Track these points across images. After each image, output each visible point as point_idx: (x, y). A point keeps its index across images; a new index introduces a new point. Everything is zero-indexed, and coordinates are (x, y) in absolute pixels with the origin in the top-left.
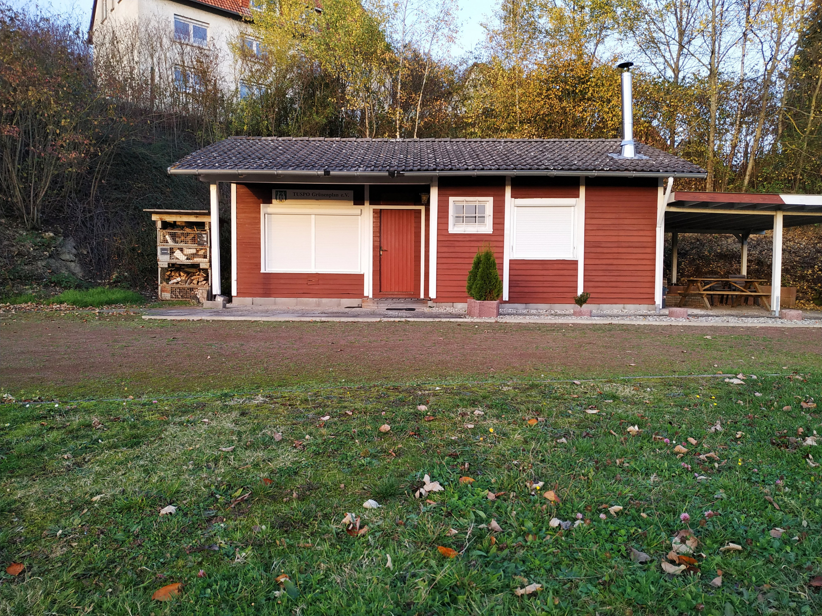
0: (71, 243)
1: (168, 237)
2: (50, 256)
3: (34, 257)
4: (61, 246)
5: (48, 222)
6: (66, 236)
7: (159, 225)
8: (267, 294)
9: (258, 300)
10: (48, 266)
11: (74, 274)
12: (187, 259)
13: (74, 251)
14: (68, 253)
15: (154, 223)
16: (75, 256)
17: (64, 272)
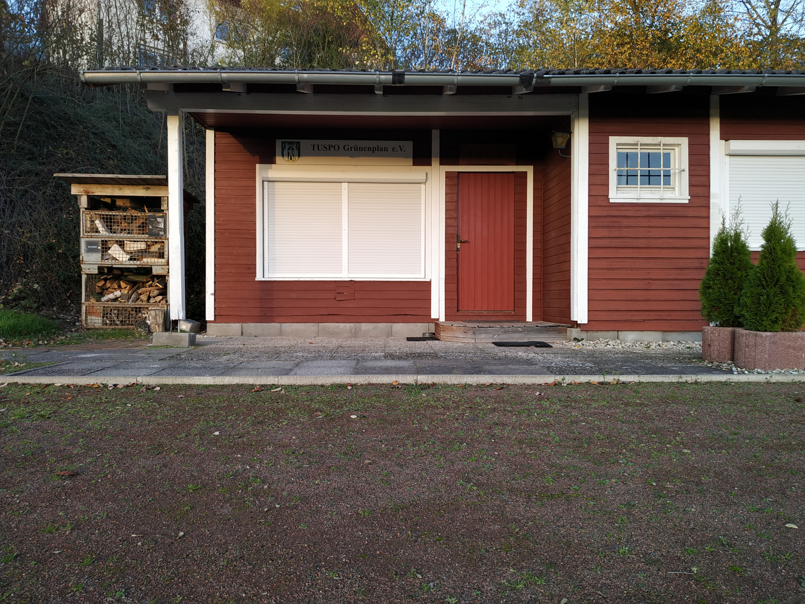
1: (98, 223)
7: (84, 202)
8: (266, 316)
9: (251, 328)
12: (131, 259)
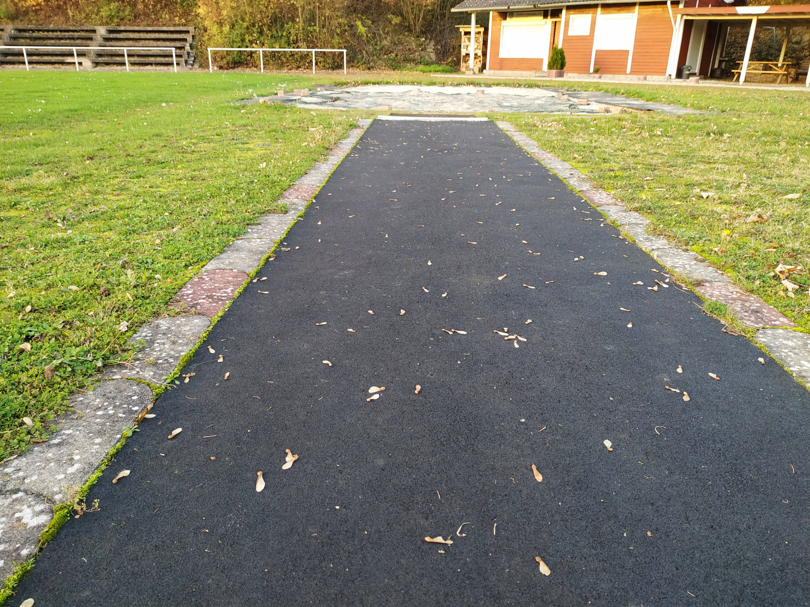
0: (433, 43)
1: (466, 40)
2: (422, 50)
3: (415, 51)
4: (427, 45)
5: (423, 33)
6: (431, 40)
7: (463, 33)
8: (501, 68)
9: (497, 72)
10: (420, 55)
11: (431, 58)
13: (433, 47)
14: (430, 48)
15: (461, 32)
16: (434, 50)
17: (427, 57)
